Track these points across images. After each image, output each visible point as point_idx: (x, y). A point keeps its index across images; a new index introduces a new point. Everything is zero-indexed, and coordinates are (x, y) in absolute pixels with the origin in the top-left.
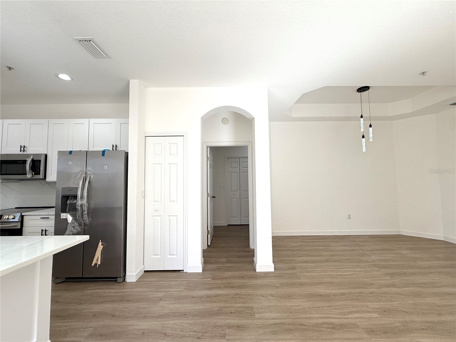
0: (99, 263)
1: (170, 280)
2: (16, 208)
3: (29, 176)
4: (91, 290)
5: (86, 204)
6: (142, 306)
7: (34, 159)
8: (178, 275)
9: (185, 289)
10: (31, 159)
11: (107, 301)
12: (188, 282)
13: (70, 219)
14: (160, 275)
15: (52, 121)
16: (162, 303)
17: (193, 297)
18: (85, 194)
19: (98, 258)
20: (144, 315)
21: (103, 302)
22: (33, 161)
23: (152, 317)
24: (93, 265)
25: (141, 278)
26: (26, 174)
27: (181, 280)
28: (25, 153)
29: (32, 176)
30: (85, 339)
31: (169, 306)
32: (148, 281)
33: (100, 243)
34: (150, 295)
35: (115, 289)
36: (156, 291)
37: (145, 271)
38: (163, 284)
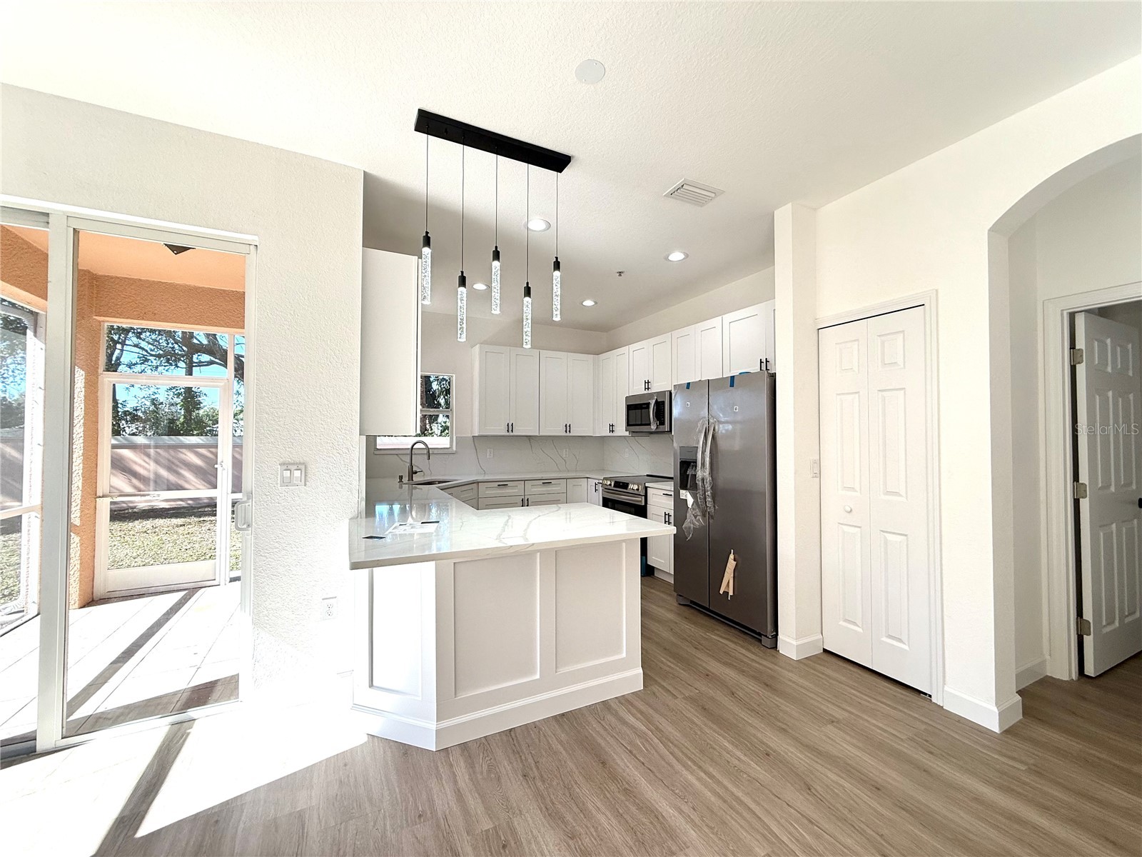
0: (731, 593)
1: (879, 698)
2: (648, 475)
3: (653, 427)
4: (718, 635)
5: (709, 479)
6: (788, 709)
7: (659, 400)
8: (908, 699)
9: (912, 740)
10: (654, 401)
11: (733, 665)
12: (930, 728)
13: (690, 501)
14: (860, 675)
15: (676, 333)
16: (830, 729)
17: (925, 771)
18: (707, 459)
19: (729, 582)
20: (784, 726)
21: (725, 664)
22: (657, 403)
23: (796, 739)
24: (721, 592)
25: (811, 661)
26: (649, 424)
27: (911, 713)
28: (650, 392)
29: (657, 428)
30: (683, 698)
31: (843, 745)
32: (823, 674)
33: (732, 556)
34: (812, 698)
35: (753, 653)
36: (829, 700)
37: (825, 650)
38: (854, 695)
